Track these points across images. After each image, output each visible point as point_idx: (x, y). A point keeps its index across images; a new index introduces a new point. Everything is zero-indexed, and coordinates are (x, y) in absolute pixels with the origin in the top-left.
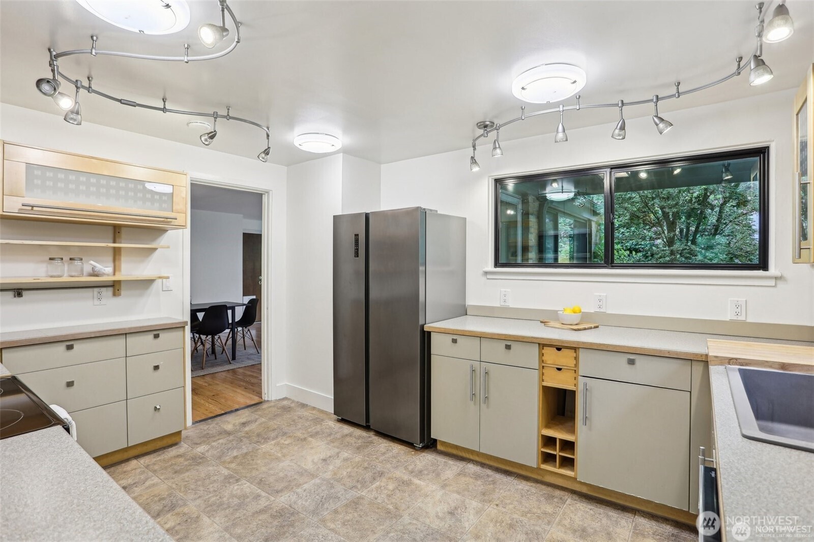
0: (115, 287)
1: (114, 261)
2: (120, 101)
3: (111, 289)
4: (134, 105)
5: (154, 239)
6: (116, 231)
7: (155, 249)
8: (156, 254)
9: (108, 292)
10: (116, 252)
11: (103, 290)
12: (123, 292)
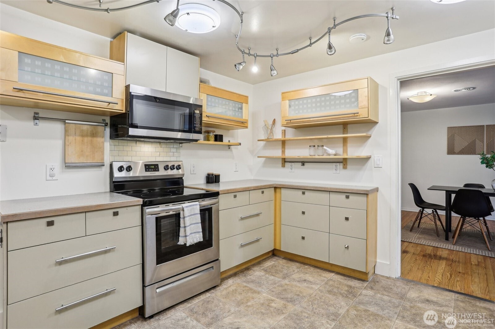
0: (344, 162)
1: (344, 146)
2: (290, 53)
3: (342, 164)
4: (298, 51)
5: (369, 130)
6: (345, 126)
7: (369, 137)
8: (370, 140)
9: (340, 166)
10: (345, 140)
11: (338, 164)
12: (348, 167)
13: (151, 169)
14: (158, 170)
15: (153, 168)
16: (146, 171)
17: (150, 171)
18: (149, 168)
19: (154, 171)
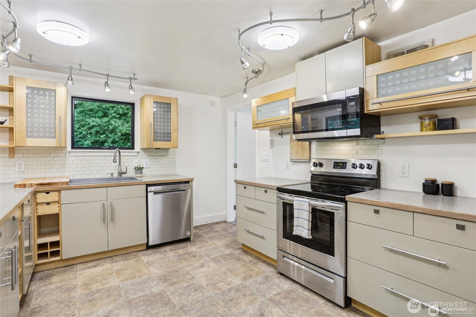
13: (339, 166)
14: (345, 168)
15: (341, 166)
16: (334, 168)
17: (338, 168)
18: (337, 165)
19: (341, 168)
